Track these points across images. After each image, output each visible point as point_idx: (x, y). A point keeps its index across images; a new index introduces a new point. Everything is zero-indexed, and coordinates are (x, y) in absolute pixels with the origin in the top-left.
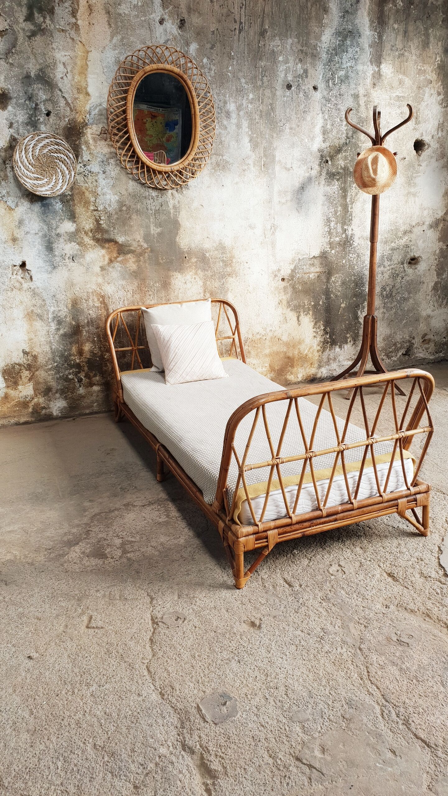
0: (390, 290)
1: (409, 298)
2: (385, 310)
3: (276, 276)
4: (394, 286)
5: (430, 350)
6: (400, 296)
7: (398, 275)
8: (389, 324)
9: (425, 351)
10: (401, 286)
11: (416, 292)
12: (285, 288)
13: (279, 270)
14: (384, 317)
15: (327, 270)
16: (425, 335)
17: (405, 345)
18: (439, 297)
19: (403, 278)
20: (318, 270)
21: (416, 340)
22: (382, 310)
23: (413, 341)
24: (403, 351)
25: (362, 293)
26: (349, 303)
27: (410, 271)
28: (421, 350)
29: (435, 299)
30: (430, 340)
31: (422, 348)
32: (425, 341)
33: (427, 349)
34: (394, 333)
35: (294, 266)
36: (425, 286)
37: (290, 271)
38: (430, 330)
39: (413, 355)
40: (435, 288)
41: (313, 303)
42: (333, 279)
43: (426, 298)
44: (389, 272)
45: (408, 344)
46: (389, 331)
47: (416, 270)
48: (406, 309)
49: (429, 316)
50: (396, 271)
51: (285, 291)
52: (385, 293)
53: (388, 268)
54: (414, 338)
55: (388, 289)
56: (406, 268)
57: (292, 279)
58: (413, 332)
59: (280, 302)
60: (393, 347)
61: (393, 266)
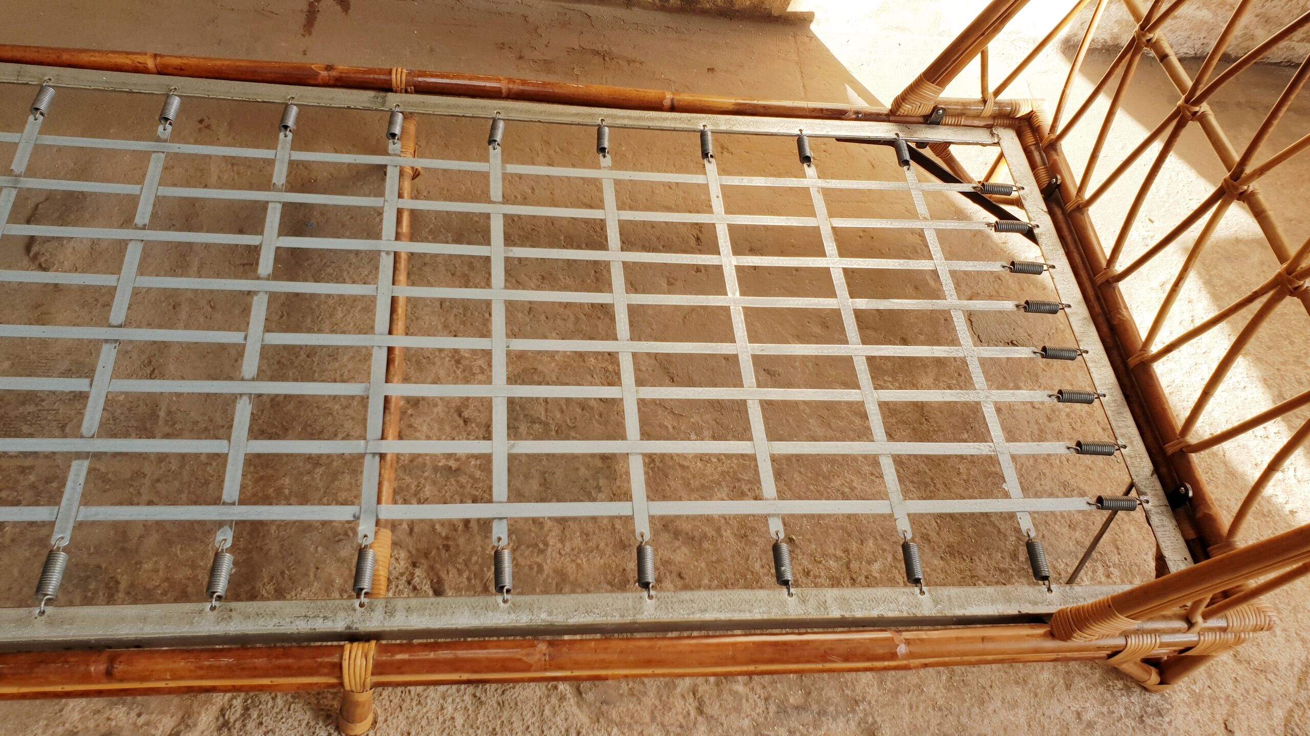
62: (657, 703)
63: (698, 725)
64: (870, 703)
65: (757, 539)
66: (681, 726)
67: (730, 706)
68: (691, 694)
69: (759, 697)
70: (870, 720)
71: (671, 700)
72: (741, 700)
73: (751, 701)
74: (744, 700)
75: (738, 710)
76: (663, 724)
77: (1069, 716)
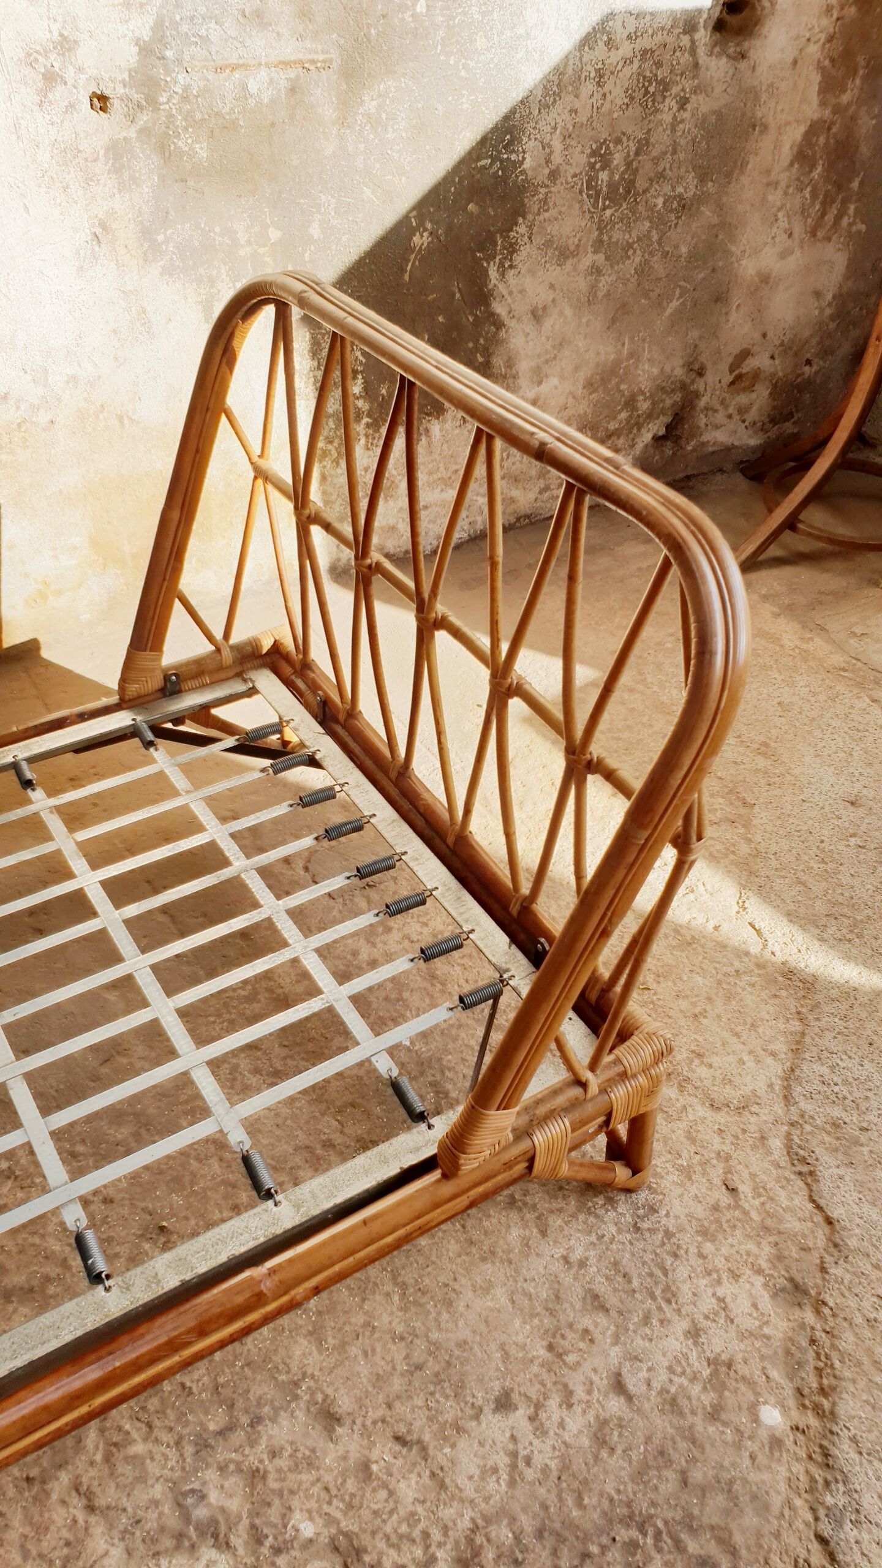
0: (629, 165)
1: (700, 199)
2: (600, 258)
3: (51, 78)
4: (643, 145)
5: (753, 415)
6: (667, 189)
7: (665, 86)
8: (614, 321)
9: (736, 417)
10: (675, 144)
11: (729, 175)
12: (116, 151)
13: (65, 45)
14: (593, 288)
15: (334, 54)
16: (745, 354)
17: (669, 402)
18: (814, 195)
19: (683, 103)
20: (289, 49)
21: (711, 377)
22: (588, 259)
23: (699, 385)
24: (657, 427)
25: (504, 180)
26: (449, 228)
27: (716, 67)
28: (720, 418)
29: (798, 201)
30: (756, 375)
31: (726, 407)
32: (740, 381)
33: (742, 411)
34: (631, 355)
35: (150, 21)
36: (766, 144)
37: (130, 55)
38: (764, 336)
39: (692, 436)
40: (803, 156)
41: (274, 234)
42: (371, 106)
43: (764, 200)
44: (628, 71)
45: (678, 397)
46: (610, 349)
47: (743, 65)
48: (684, 250)
49: (765, 279)
50: (659, 65)
51: (117, 170)
52: (604, 176)
53: (626, 50)
54: (701, 373)
55: (618, 159)
56: (701, 52)
57: (152, 102)
58: (702, 345)
59: (102, 232)
60: (624, 415)
61: (646, 43)
62: (27, 1530)
63: (91, 1530)
64: (313, 1377)
65: (118, 1249)
66: (68, 1544)
67: (130, 1479)
68: (74, 1493)
69: (168, 1446)
70: (319, 1397)
71: (46, 1515)
72: (143, 1464)
73: (158, 1457)
74: (148, 1461)
75: (142, 1479)
76: (41, 1556)
77: (557, 1267)
